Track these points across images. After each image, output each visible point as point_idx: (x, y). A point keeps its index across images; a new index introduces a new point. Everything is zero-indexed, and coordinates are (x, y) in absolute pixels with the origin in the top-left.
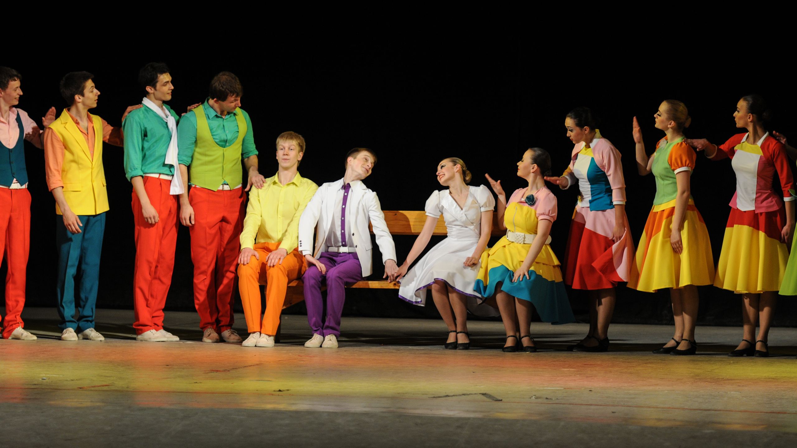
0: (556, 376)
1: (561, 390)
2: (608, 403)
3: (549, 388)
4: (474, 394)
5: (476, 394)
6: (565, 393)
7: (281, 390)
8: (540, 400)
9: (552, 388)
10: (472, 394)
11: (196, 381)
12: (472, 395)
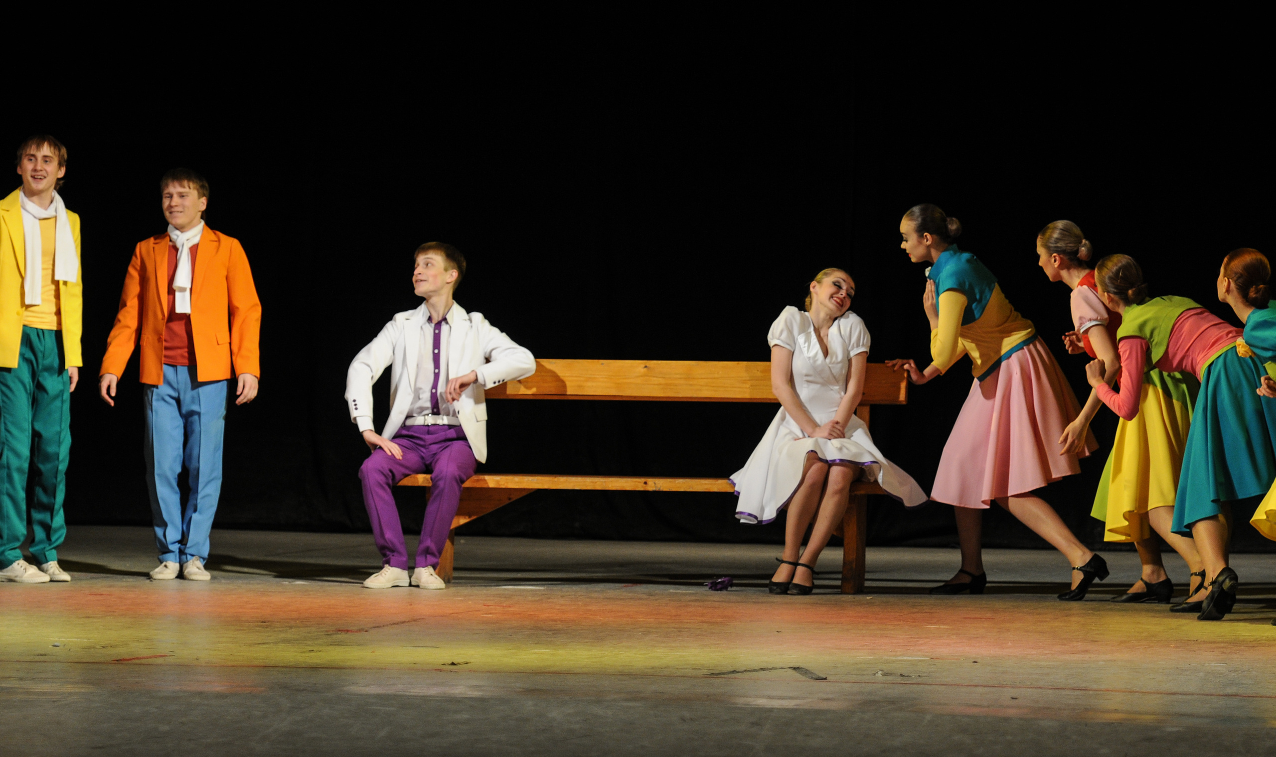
0: (918, 638)
1: (924, 660)
2: (1005, 683)
3: (906, 658)
4: (780, 668)
5: (782, 668)
6: (932, 666)
7: (455, 662)
8: (890, 678)
9: (910, 658)
10: (776, 668)
11: (310, 648)
12: (775, 671)
